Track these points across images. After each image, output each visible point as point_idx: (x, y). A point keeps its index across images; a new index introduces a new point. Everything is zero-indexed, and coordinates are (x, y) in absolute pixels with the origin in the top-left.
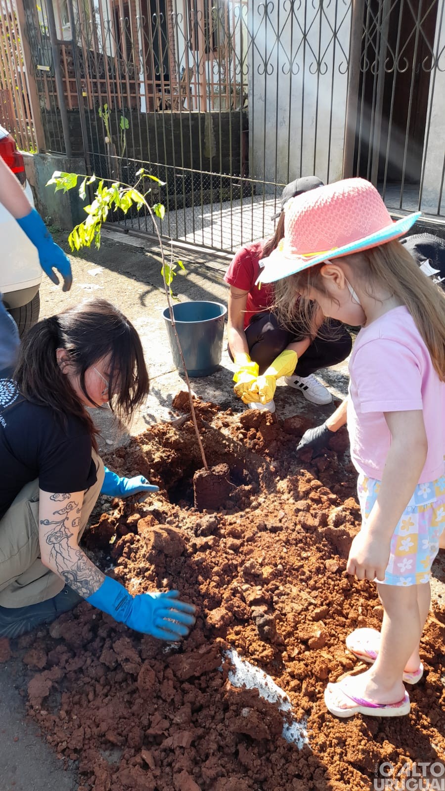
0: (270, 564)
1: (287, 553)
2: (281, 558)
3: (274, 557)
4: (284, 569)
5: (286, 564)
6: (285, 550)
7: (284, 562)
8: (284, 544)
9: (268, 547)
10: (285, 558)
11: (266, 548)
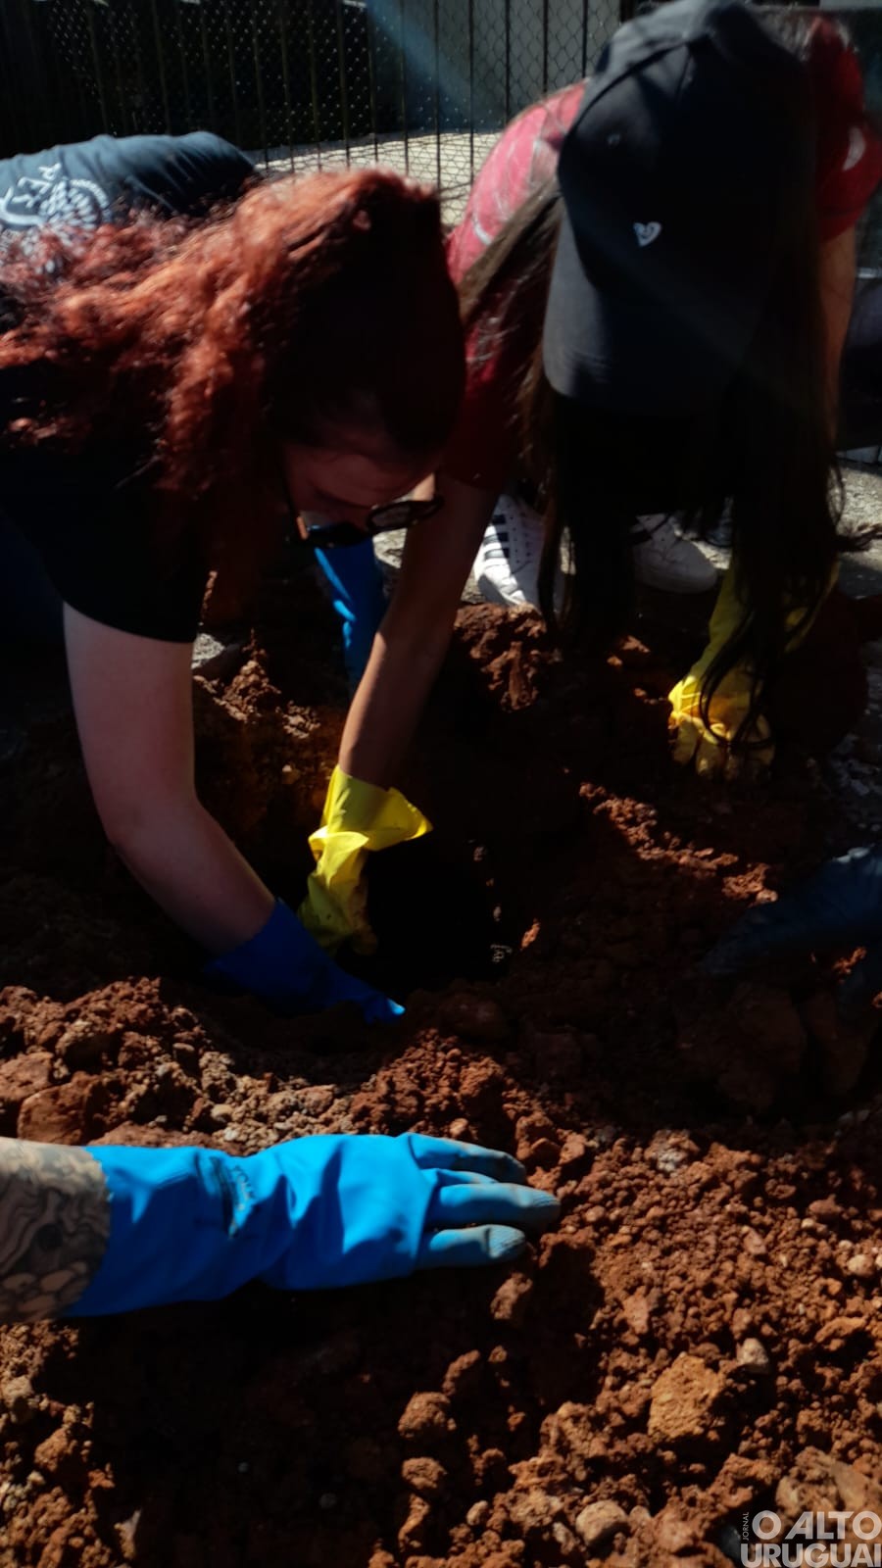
0: (696, 1336)
1: (764, 1259)
2: (747, 1292)
3: (709, 1289)
4: (775, 1358)
5: (776, 1325)
6: (755, 1243)
7: (766, 1318)
8: (735, 1206)
9: (662, 1225)
10: (764, 1290)
11: (654, 1235)
